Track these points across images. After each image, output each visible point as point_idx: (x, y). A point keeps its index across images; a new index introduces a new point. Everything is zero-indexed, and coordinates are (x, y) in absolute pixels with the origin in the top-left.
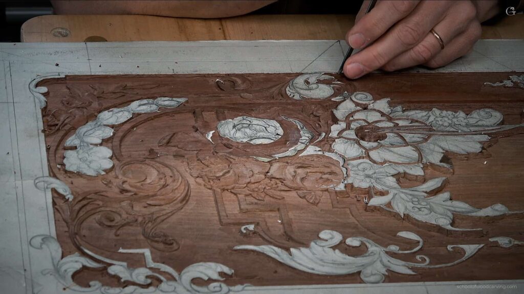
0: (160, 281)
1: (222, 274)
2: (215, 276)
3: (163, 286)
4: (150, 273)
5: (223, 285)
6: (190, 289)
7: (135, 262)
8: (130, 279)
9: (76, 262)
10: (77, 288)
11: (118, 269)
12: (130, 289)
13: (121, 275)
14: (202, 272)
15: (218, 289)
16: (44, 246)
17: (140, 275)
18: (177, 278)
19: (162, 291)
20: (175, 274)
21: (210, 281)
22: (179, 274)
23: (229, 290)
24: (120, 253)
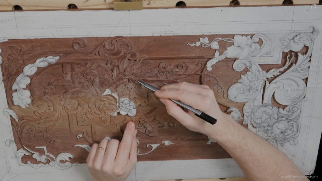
0: (50, 161)
1: (70, 158)
2: (68, 159)
3: (51, 163)
4: (46, 158)
5: (70, 163)
6: (59, 165)
7: (41, 152)
8: (40, 160)
9: (22, 152)
10: (23, 164)
11: (36, 156)
12: (40, 165)
13: (37, 159)
14: (63, 157)
15: (68, 165)
16: (10, 145)
17: (43, 158)
18: (55, 160)
19: (50, 166)
20: (54, 158)
21: (66, 161)
22: (56, 158)
23: (72, 166)
24: (36, 148)
